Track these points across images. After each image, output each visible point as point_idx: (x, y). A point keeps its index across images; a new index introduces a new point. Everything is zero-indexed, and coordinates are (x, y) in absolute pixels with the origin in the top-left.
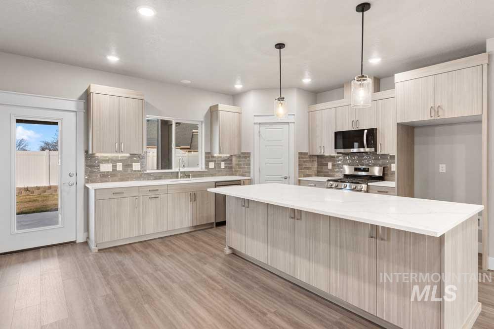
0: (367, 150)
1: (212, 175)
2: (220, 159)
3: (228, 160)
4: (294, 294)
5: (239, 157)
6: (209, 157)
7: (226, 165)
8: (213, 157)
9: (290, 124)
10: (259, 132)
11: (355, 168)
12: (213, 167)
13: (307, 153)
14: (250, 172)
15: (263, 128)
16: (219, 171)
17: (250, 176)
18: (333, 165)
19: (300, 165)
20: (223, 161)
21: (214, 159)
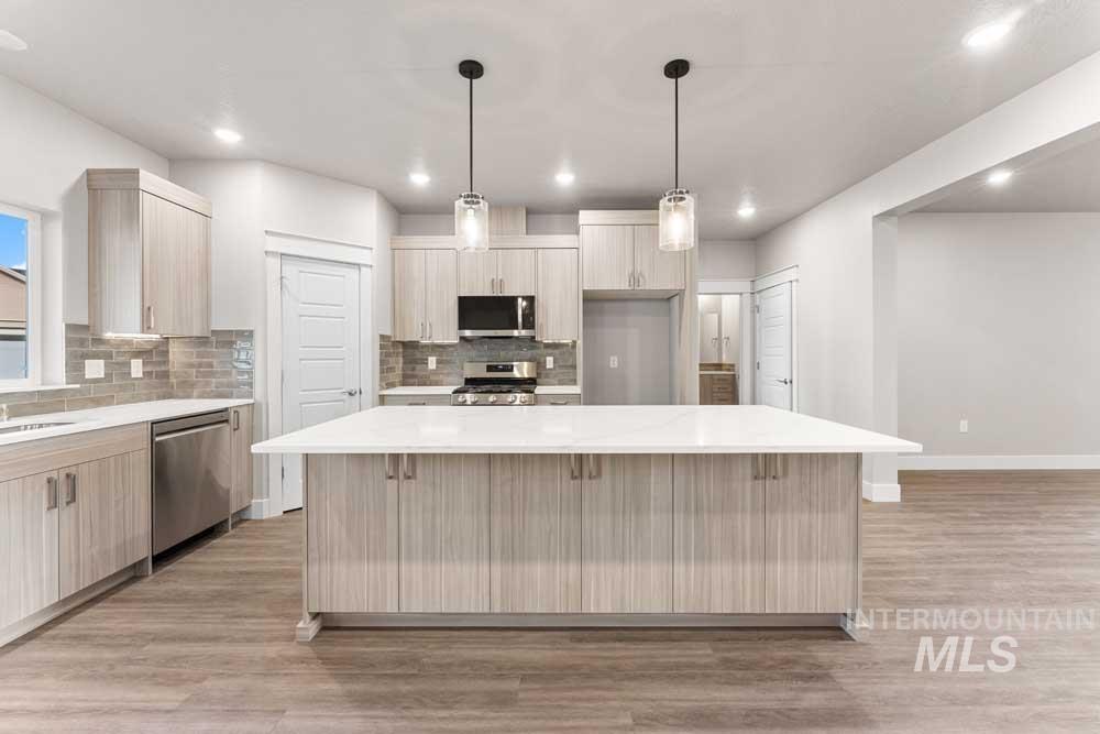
0: (524, 333)
1: (97, 402)
2: (126, 348)
3: (155, 354)
4: (589, 651)
5: (202, 341)
6: (83, 340)
7: (149, 369)
8: (99, 341)
9: (363, 269)
10: (282, 278)
11: (488, 366)
12: (102, 376)
13: (389, 337)
14: (251, 385)
15: (291, 270)
16: (122, 388)
17: (250, 395)
18: (438, 362)
19: (382, 362)
20: (138, 354)
21: (102, 348)
